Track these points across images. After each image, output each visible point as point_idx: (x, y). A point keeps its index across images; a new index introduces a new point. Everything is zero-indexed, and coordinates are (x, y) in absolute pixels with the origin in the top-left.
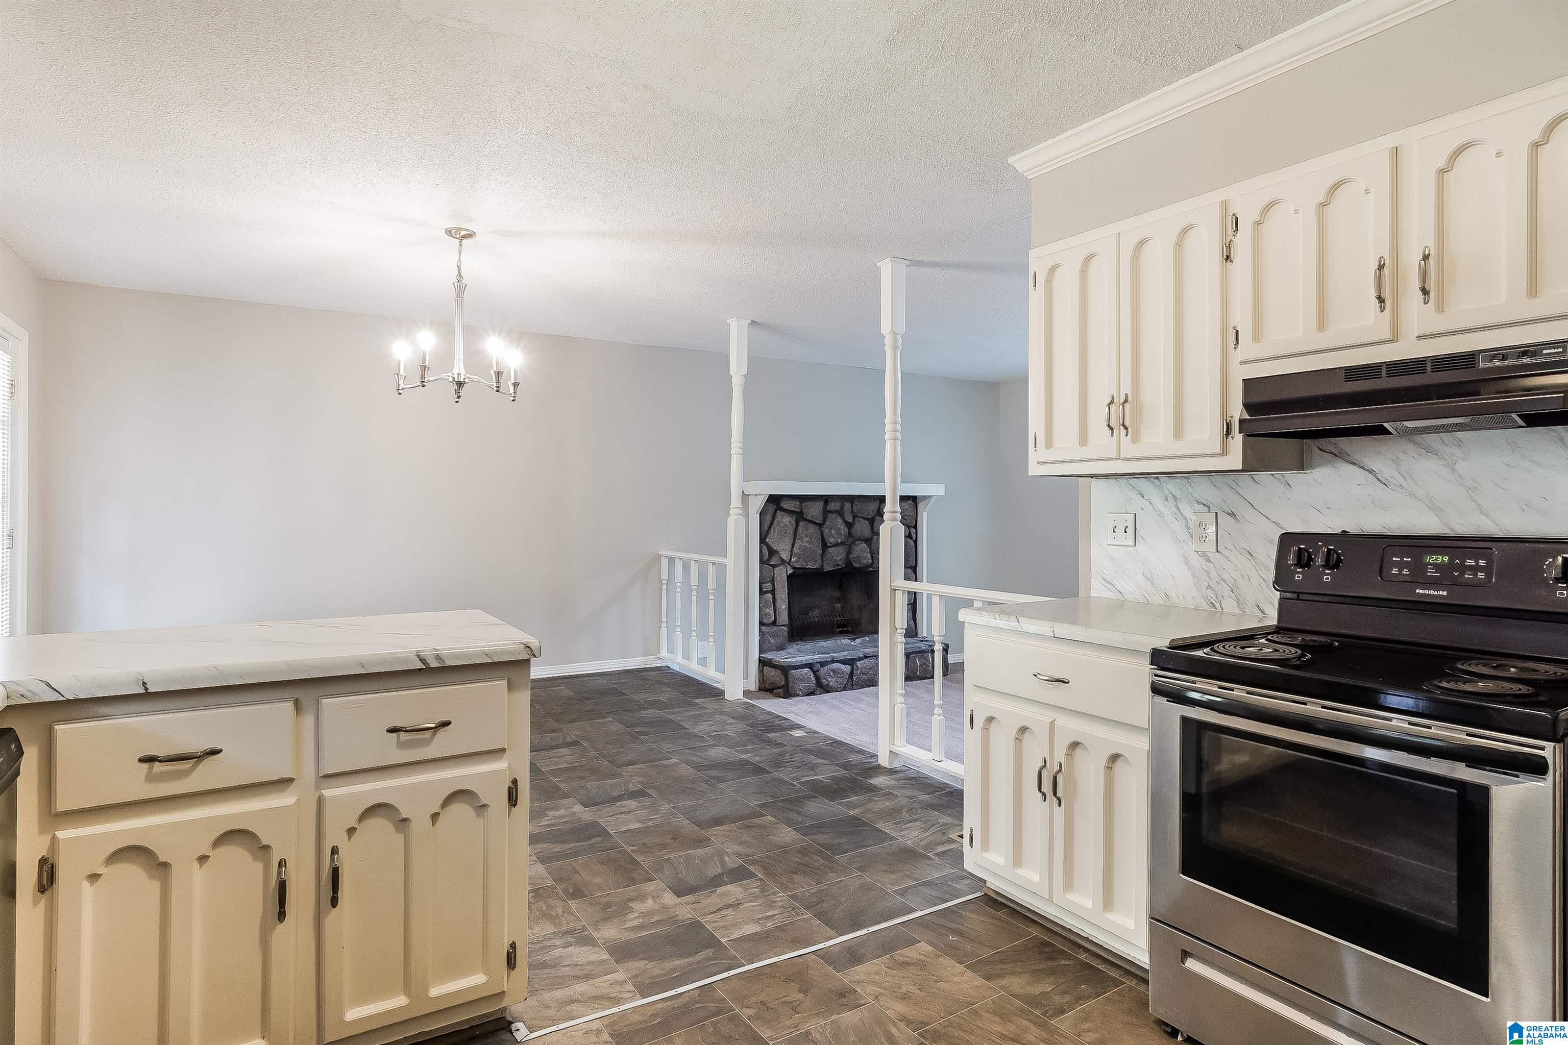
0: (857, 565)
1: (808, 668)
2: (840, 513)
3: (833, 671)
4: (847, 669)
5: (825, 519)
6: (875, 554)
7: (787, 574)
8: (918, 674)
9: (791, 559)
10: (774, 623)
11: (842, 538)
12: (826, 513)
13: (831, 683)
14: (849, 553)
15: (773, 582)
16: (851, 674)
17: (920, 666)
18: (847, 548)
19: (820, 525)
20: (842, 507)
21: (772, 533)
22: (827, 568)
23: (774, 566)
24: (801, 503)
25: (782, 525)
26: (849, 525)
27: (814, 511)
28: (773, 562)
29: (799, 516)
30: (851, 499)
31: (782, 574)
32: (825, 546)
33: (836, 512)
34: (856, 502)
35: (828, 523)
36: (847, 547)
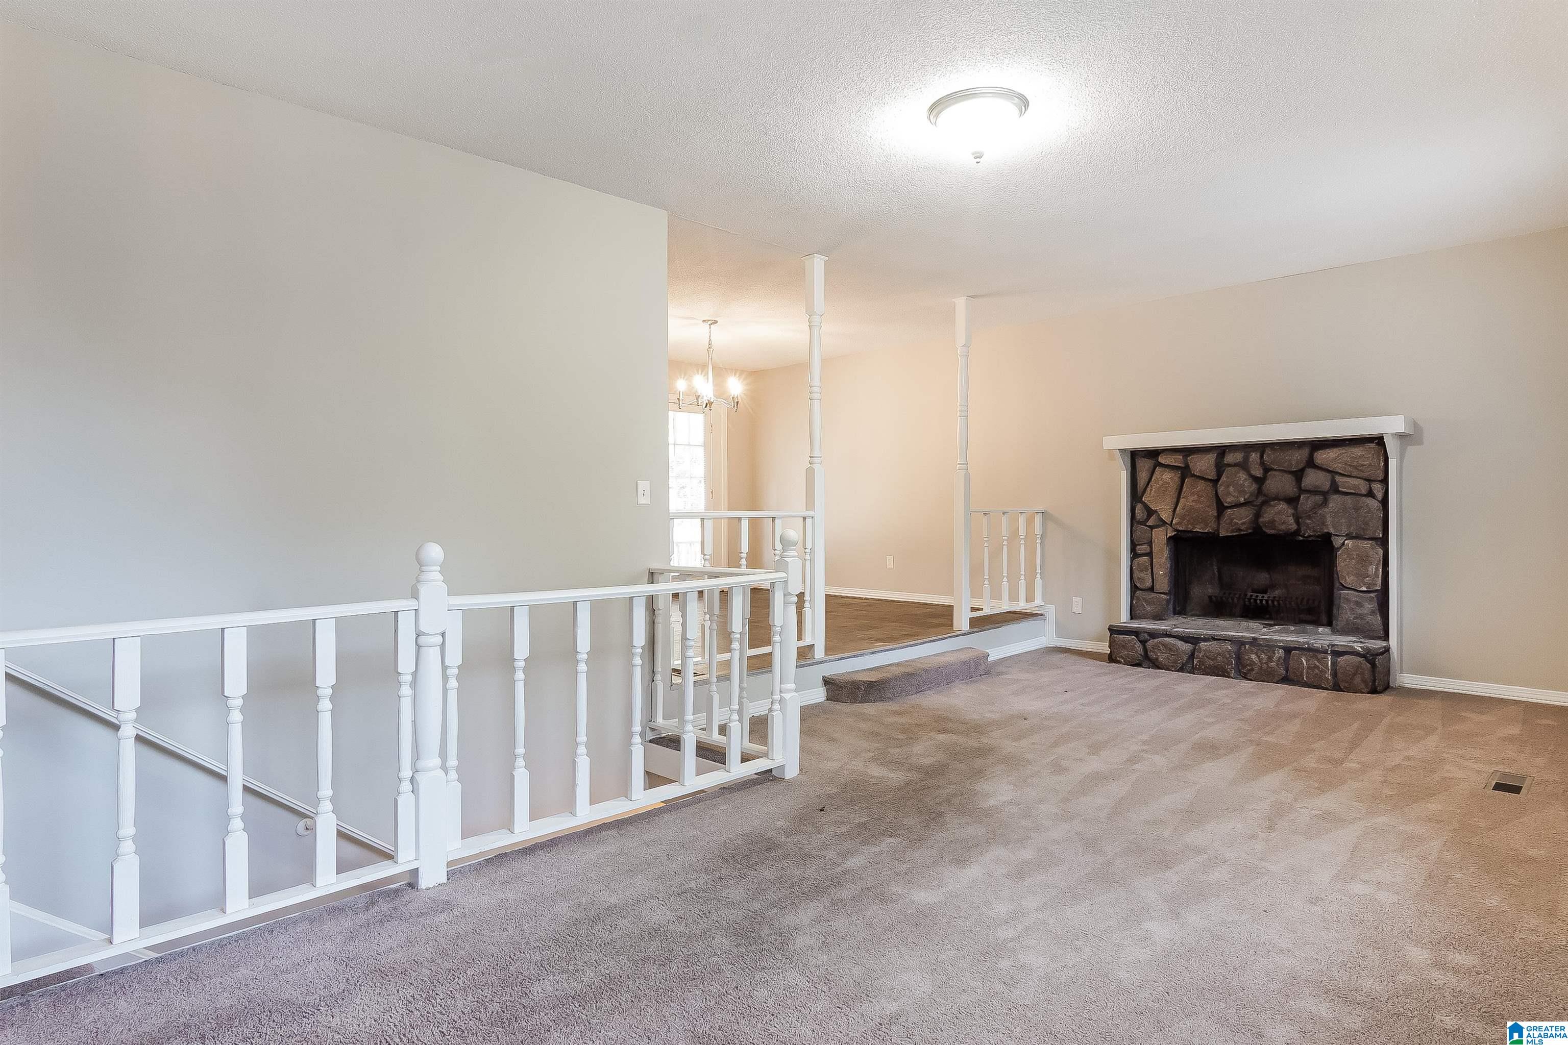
0: (1270, 531)
1: (1135, 636)
2: (1243, 466)
3: (1164, 645)
4: (1187, 647)
5: (1219, 476)
6: (1301, 518)
7: (1167, 536)
8: (1305, 679)
9: (1172, 521)
10: (1152, 589)
11: (1246, 497)
12: (1220, 468)
13: (1161, 659)
14: (1258, 515)
15: (1150, 544)
16: (1192, 656)
17: (1308, 668)
18: (1255, 510)
19: (1215, 482)
20: (1246, 459)
21: (1149, 491)
22: (1223, 534)
23: (1152, 527)
24: (1186, 457)
25: (1161, 482)
26: (1260, 481)
27: (1203, 465)
28: (1150, 523)
29: (1185, 472)
30: (1262, 447)
31: (1160, 537)
32: (1221, 508)
33: (1236, 465)
34: (1268, 451)
35: (1223, 478)
36: (1256, 508)
